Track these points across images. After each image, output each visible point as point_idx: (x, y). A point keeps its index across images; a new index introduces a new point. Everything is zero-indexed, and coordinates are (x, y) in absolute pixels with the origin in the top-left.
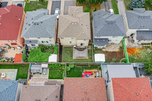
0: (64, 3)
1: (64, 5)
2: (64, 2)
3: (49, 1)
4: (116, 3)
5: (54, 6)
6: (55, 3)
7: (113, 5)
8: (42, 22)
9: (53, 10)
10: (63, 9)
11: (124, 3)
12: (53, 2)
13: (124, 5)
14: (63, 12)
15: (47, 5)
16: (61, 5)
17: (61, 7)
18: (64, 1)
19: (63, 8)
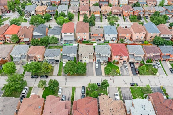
0: (94, 73)
3: (104, 75)
5: (100, 71)
6: (100, 74)
12: (101, 75)
13: (54, 73)
14: (94, 67)
19: (94, 70)
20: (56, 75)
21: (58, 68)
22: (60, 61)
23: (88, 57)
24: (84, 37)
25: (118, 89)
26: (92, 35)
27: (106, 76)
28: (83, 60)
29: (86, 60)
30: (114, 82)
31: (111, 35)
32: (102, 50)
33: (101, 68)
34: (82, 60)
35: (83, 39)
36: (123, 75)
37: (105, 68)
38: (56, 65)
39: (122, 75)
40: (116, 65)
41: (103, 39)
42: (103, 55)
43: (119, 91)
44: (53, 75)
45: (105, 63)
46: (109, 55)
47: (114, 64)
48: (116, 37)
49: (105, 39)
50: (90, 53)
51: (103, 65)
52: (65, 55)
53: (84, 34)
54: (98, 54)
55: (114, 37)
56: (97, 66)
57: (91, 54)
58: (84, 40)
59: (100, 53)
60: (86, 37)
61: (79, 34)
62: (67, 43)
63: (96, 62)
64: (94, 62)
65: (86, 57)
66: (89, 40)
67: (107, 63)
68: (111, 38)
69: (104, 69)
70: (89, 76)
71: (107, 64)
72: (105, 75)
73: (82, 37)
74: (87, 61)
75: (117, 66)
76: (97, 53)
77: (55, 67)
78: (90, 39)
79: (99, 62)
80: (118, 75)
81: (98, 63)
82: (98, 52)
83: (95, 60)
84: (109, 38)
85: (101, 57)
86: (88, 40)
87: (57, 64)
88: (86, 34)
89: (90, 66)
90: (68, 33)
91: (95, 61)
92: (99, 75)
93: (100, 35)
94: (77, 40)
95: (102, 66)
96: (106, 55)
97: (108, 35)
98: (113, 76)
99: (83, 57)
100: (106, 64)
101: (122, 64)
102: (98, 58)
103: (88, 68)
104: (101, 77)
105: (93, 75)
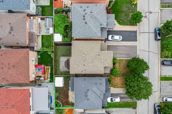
0: (132, 45)
1: (131, 45)
2: (134, 45)
3: (136, 26)
4: (132, 107)
5: (128, 33)
6: (133, 34)
7: (129, 103)
8: (86, 23)
9: (122, 33)
10: (123, 45)
12: (135, 32)
14: (119, 45)
15: (130, 25)
16: (129, 42)
17: (127, 42)
19: (125, 45)
20: (135, 110)
24: (34, 63)
25: (165, 7)
30: (151, 13)
43: (169, 7)
58: (37, 63)
60: (33, 59)
70: (138, 54)
73: (34, 68)
80: (136, 4)
81: (110, 36)
86: (37, 53)
92: (136, 36)
103: (120, 54)
104: (141, 34)
105: (137, 46)
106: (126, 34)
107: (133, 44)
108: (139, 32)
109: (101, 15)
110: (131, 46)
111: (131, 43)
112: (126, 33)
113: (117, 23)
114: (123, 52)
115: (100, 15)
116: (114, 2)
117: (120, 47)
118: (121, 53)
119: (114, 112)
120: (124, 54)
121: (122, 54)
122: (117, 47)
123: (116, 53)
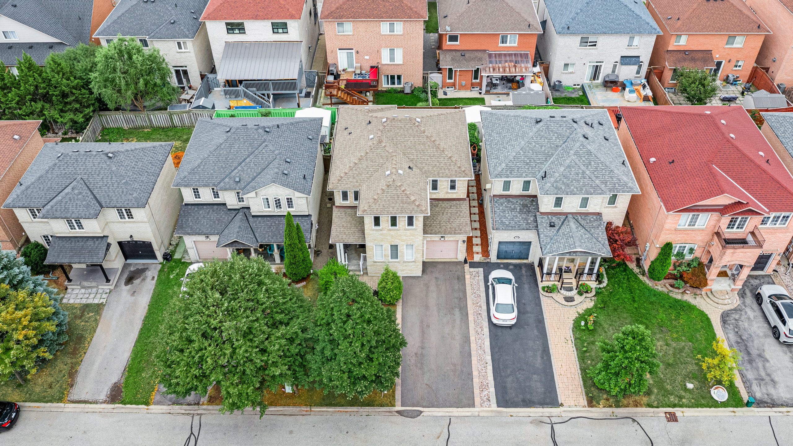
0: (476, 380)
1: (475, 373)
2: (477, 391)
3: (584, 401)
5: (538, 362)
6: (537, 385)
10: (472, 338)
11: (79, 379)
12: (551, 398)
13: (82, 369)
14: (471, 318)
16: (490, 368)
17: (489, 358)
18: (477, 400)
19: (473, 346)
20: (104, 393)
21: (138, 325)
22: (167, 257)
23: (419, 223)
24: (385, 59)
26: (453, 38)
27: (599, 411)
28: (368, 245)
29: (395, 248)
31: (603, 41)
32: (548, 156)
33: (540, 322)
34: (363, 246)
35: (375, 70)
36: (773, 405)
37: (576, 327)
38: (125, 289)
39: (760, 403)
40: (677, 295)
41: (542, 79)
42: (558, 202)
44: (77, 393)
45: (579, 274)
46: (613, 200)
47: (661, 286)
48: (646, 58)
49: (554, 78)
50: (435, 187)
51: (559, 297)
52: (206, 196)
53: (384, 28)
54: (516, 188)
55: (626, 60)
56: (501, 308)
57: (444, 192)
58: (384, 85)
59: (527, 184)
60: (399, 59)
61: (348, 28)
62: (245, 102)
63: (488, 267)
64: (474, 265)
65: (402, 222)
66: (425, 79)
67: (599, 278)
68: (605, 71)
69: (569, 334)
70: (428, 412)
71: (593, 285)
72: (591, 402)
73: (368, 61)
74: (406, 254)
75: (691, 308)
76: (507, 185)
77: (106, 313)
78: (435, 78)
79: (516, 269)
80: (715, 404)
81: (508, 275)
82: (510, 171)
83: (477, 249)
84: (589, 72)
85: (543, 222)
86: (419, 83)
87: (130, 280)
88: (399, 27)
89: (433, 299)
90: (256, 17)
91: (478, 258)
92: (528, 403)
93: (512, 42)
94: (331, 78)
95: (546, 301)
96: (584, 203)
97: (584, 42)
98: (672, 418)
99: (369, 222)
100: (583, 290)
101: (739, 285)
102: (508, 228)
103: (422, 322)
104: (548, 428)
105: (473, 405)
106: (530, 353)
107: (483, 387)
108: (554, 420)
109: (583, 172)
110: (470, 374)
111: (485, 377)
112: (539, 353)
113: (581, 312)
114: (433, 337)
115: (583, 168)
116: (679, 297)
117: (458, 321)
118: (428, 326)
119: (131, 299)
120: (422, 342)
121: (423, 333)
122: (457, 312)
123: (427, 307)
